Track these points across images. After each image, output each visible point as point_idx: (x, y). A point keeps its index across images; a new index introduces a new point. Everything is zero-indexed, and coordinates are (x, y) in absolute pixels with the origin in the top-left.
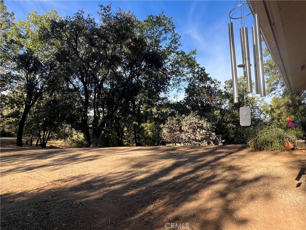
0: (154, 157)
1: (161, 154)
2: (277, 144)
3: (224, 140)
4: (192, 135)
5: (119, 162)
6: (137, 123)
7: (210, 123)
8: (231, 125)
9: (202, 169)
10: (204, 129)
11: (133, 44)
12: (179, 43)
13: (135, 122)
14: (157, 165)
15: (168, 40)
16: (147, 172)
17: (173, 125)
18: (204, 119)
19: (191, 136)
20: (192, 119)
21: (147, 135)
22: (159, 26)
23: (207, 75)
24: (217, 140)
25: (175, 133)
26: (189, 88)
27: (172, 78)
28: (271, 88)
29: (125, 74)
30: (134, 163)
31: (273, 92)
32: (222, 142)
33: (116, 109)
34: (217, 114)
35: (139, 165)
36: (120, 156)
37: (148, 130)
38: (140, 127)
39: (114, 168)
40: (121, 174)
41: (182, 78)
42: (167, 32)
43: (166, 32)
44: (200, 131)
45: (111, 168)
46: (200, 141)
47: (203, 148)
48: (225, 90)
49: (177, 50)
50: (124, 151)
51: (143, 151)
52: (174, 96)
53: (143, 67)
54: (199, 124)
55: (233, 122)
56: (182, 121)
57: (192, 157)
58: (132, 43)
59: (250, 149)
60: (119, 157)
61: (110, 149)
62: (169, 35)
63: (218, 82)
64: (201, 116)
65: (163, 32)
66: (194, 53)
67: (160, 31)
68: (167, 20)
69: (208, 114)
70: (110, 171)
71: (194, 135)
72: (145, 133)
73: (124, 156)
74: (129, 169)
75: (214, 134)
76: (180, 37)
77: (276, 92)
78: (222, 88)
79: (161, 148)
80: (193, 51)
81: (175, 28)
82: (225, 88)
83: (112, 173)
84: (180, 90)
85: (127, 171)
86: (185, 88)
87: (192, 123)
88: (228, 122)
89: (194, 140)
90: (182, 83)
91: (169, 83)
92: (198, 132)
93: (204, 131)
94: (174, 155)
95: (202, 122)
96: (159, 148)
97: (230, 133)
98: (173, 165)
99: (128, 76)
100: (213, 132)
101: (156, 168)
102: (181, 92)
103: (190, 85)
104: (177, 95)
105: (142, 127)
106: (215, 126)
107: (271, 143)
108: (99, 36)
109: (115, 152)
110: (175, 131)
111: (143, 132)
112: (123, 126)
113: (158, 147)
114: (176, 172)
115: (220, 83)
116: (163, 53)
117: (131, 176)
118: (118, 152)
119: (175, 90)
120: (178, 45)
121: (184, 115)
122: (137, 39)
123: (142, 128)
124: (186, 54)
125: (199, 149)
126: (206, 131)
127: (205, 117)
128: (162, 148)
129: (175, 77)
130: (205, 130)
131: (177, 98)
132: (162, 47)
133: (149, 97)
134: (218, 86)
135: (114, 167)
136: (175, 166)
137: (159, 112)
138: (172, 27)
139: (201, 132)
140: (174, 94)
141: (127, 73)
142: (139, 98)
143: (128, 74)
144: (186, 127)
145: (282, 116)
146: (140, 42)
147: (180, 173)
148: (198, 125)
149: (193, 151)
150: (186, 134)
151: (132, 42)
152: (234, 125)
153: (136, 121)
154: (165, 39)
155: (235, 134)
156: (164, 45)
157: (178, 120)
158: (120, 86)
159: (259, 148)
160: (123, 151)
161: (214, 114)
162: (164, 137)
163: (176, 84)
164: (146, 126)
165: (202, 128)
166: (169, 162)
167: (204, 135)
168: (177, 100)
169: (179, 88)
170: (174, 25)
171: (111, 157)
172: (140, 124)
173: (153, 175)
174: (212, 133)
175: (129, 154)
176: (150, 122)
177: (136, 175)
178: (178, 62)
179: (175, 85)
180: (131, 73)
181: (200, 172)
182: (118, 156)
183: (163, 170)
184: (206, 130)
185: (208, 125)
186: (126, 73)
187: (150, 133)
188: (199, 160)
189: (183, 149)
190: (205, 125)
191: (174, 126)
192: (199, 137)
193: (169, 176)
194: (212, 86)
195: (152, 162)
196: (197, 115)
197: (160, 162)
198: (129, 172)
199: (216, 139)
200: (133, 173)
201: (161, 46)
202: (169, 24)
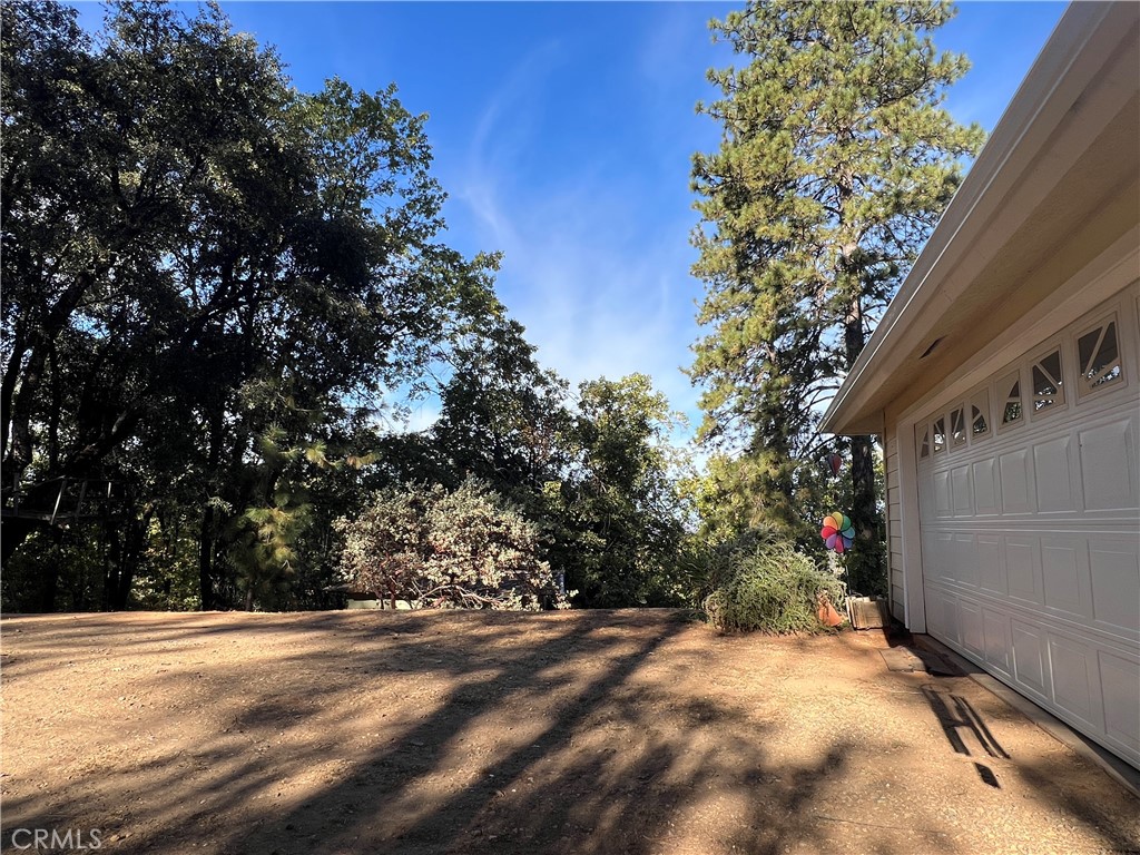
0: (338, 663)
1: (363, 647)
2: (797, 610)
3: (577, 591)
4: (466, 565)
5: (151, 698)
6: (227, 507)
7: (536, 525)
8: (589, 536)
9: (588, 721)
10: (511, 545)
11: (256, 166)
12: (438, 216)
13: (216, 501)
14: (369, 708)
15: (396, 195)
16: (324, 751)
17: (393, 521)
18: (513, 507)
19: (463, 570)
20: (470, 503)
21: (269, 562)
22: (372, 134)
23: (526, 350)
24: (553, 590)
25: (399, 556)
26: (457, 389)
27: (396, 338)
28: (712, 425)
29: (193, 288)
30: (240, 702)
31: (717, 439)
32: (569, 599)
33: (125, 433)
34: (552, 494)
35: (271, 713)
36: (152, 665)
37: (276, 540)
38: (241, 524)
39: (122, 738)
40: (170, 770)
41: (434, 348)
42: (397, 164)
43: (394, 164)
44: (498, 554)
45: (98, 737)
46: (493, 592)
47: (534, 622)
48: (580, 412)
49: (428, 241)
50: (165, 634)
51: (267, 636)
52: (394, 411)
53: (281, 275)
54: (498, 524)
55: (597, 528)
56: (431, 509)
57: (515, 663)
58: (253, 159)
59: (709, 626)
60: (145, 666)
61: (79, 624)
62: (404, 180)
63: (561, 381)
64: (505, 494)
65: (384, 161)
66: (491, 262)
67: (369, 151)
68: (405, 121)
69: (522, 492)
70: (95, 758)
71: (475, 568)
72: (260, 549)
73: (175, 663)
74: (215, 736)
75: (545, 566)
76: (445, 195)
77: (724, 440)
78: (570, 404)
79: (350, 620)
80: (488, 254)
81: (429, 156)
82: (582, 405)
83: (108, 772)
84: (421, 392)
85: (206, 747)
86: (442, 387)
87: (472, 519)
88: (584, 527)
89: (473, 589)
90: (435, 365)
91: (385, 355)
92: (491, 558)
93: (512, 553)
94: (430, 654)
95: (507, 517)
96: (345, 621)
97: (586, 565)
98: (447, 707)
99: (204, 301)
100: (542, 560)
101: (365, 722)
102: (423, 399)
103: (461, 376)
104: (407, 410)
105: (249, 522)
106: (551, 538)
107: (781, 605)
108: (90, 88)
109: (106, 638)
110: (400, 546)
111: (252, 546)
112: (148, 516)
113: (334, 616)
114: (482, 742)
115: (562, 384)
116: (377, 236)
117: (243, 783)
118: (134, 637)
119: (406, 387)
120: (435, 221)
121: (440, 486)
122: (281, 150)
123: (251, 527)
124: (462, 261)
125: (521, 627)
126: (518, 553)
127: (517, 500)
128: (358, 619)
129: (409, 339)
130: (517, 549)
131: (407, 422)
132: (373, 214)
133: (296, 398)
134: (557, 396)
135: (119, 729)
136: (461, 710)
137: (333, 467)
138: (419, 151)
139: (502, 558)
140: (396, 404)
141: (203, 285)
142: (250, 397)
143: (205, 291)
144: (449, 534)
145: (750, 516)
146: (290, 167)
147: (500, 748)
148: (496, 529)
149: (500, 635)
150: (443, 563)
151: (254, 156)
152: (599, 537)
153: (225, 498)
154: (386, 187)
155: (601, 569)
156: (379, 210)
157: (414, 503)
158: (167, 331)
159: (743, 623)
160: (158, 635)
161: (540, 492)
162: (348, 573)
163: (409, 366)
164: (270, 520)
165: (503, 540)
166: (423, 693)
167: (511, 567)
168: (405, 428)
169: (417, 382)
170: (428, 148)
171: (94, 668)
172: (240, 508)
173: (366, 764)
174: (538, 562)
175: (197, 647)
176: (289, 507)
177: (270, 771)
178: (427, 285)
179: (405, 369)
180: (221, 290)
181: (592, 739)
182: (135, 660)
183: (408, 736)
184: (520, 551)
185: (529, 533)
186: (198, 282)
187: (282, 553)
188: (550, 673)
189: (453, 626)
190: (515, 532)
191: (398, 527)
192: (492, 577)
193: (455, 766)
194: (539, 392)
195: (334, 689)
196: (488, 490)
197: (382, 692)
198: (219, 756)
199: (549, 584)
200: (243, 761)
201: (367, 211)
202: (409, 136)
